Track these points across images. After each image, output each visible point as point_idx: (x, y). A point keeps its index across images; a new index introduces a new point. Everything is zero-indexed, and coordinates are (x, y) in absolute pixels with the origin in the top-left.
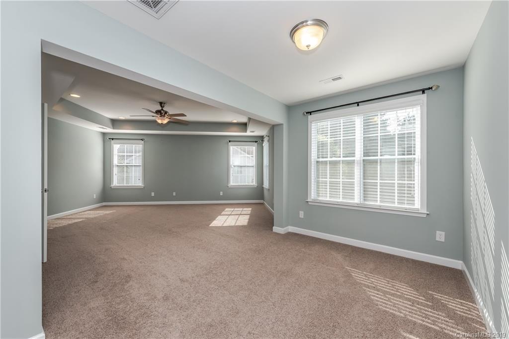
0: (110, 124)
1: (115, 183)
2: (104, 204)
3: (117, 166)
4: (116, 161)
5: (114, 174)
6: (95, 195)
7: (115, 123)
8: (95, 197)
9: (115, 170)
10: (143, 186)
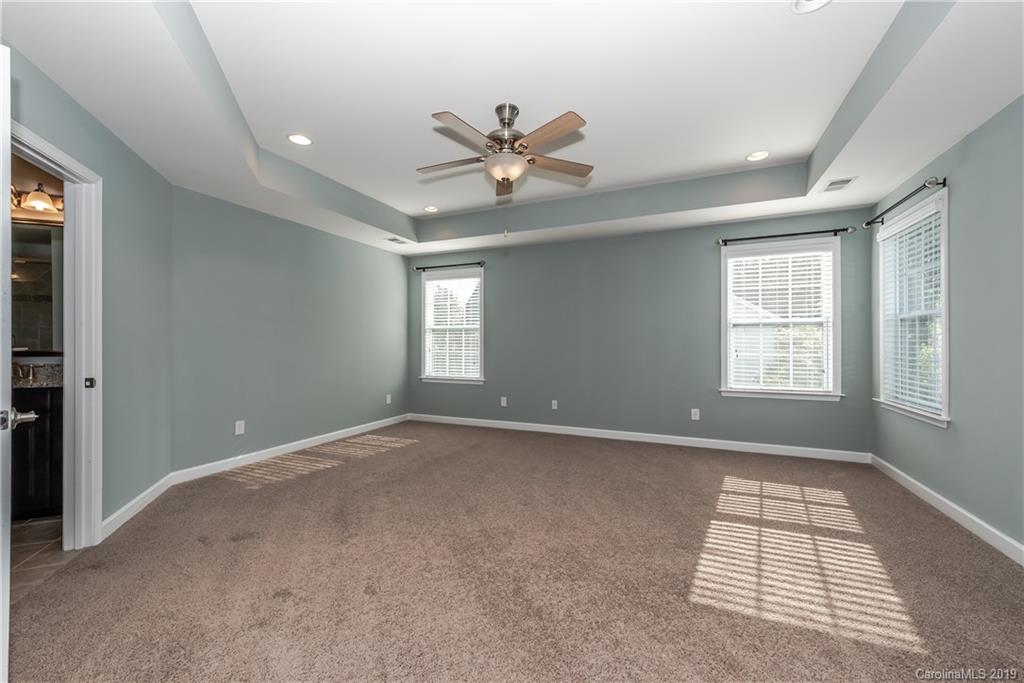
0: (409, 229)
1: (430, 370)
2: (410, 416)
3: (434, 330)
4: (429, 320)
5: (427, 349)
6: (389, 397)
7: (421, 227)
8: (389, 401)
9: (429, 341)
10: (483, 379)
